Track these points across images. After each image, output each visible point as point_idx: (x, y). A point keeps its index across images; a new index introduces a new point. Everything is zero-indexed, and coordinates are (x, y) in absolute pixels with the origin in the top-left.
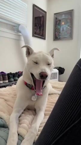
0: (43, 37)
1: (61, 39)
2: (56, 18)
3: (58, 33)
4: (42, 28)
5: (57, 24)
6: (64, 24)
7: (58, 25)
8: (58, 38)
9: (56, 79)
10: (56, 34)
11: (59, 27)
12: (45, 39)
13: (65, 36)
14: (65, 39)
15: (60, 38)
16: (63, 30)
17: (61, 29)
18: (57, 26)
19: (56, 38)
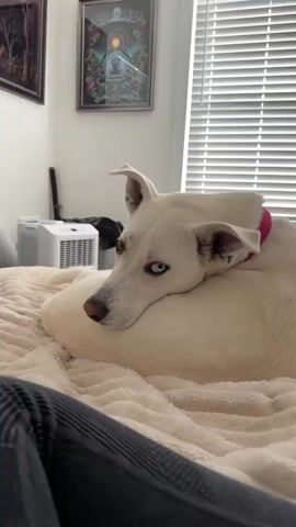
0: (35, 93)
1: (107, 105)
2: (87, 22)
3: (95, 81)
4: (26, 53)
5: (91, 44)
6: (119, 48)
7: (94, 47)
8: (98, 99)
9: (90, 263)
10: (86, 84)
11: (100, 57)
12: (40, 99)
13: (124, 96)
14: (119, 106)
15: (103, 102)
16: (116, 71)
17: (109, 67)
18: (91, 51)
19: (89, 98)
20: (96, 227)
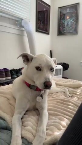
0: (47, 32)
1: (65, 34)
2: (61, 12)
3: (62, 28)
4: (45, 23)
5: (61, 18)
6: (69, 18)
7: (62, 19)
8: (63, 32)
9: (60, 75)
10: (60, 29)
11: (64, 21)
12: (48, 34)
13: (70, 31)
14: (69, 33)
15: (64, 33)
16: (68, 25)
17: (66, 24)
19: (61, 32)
20: (62, 65)
